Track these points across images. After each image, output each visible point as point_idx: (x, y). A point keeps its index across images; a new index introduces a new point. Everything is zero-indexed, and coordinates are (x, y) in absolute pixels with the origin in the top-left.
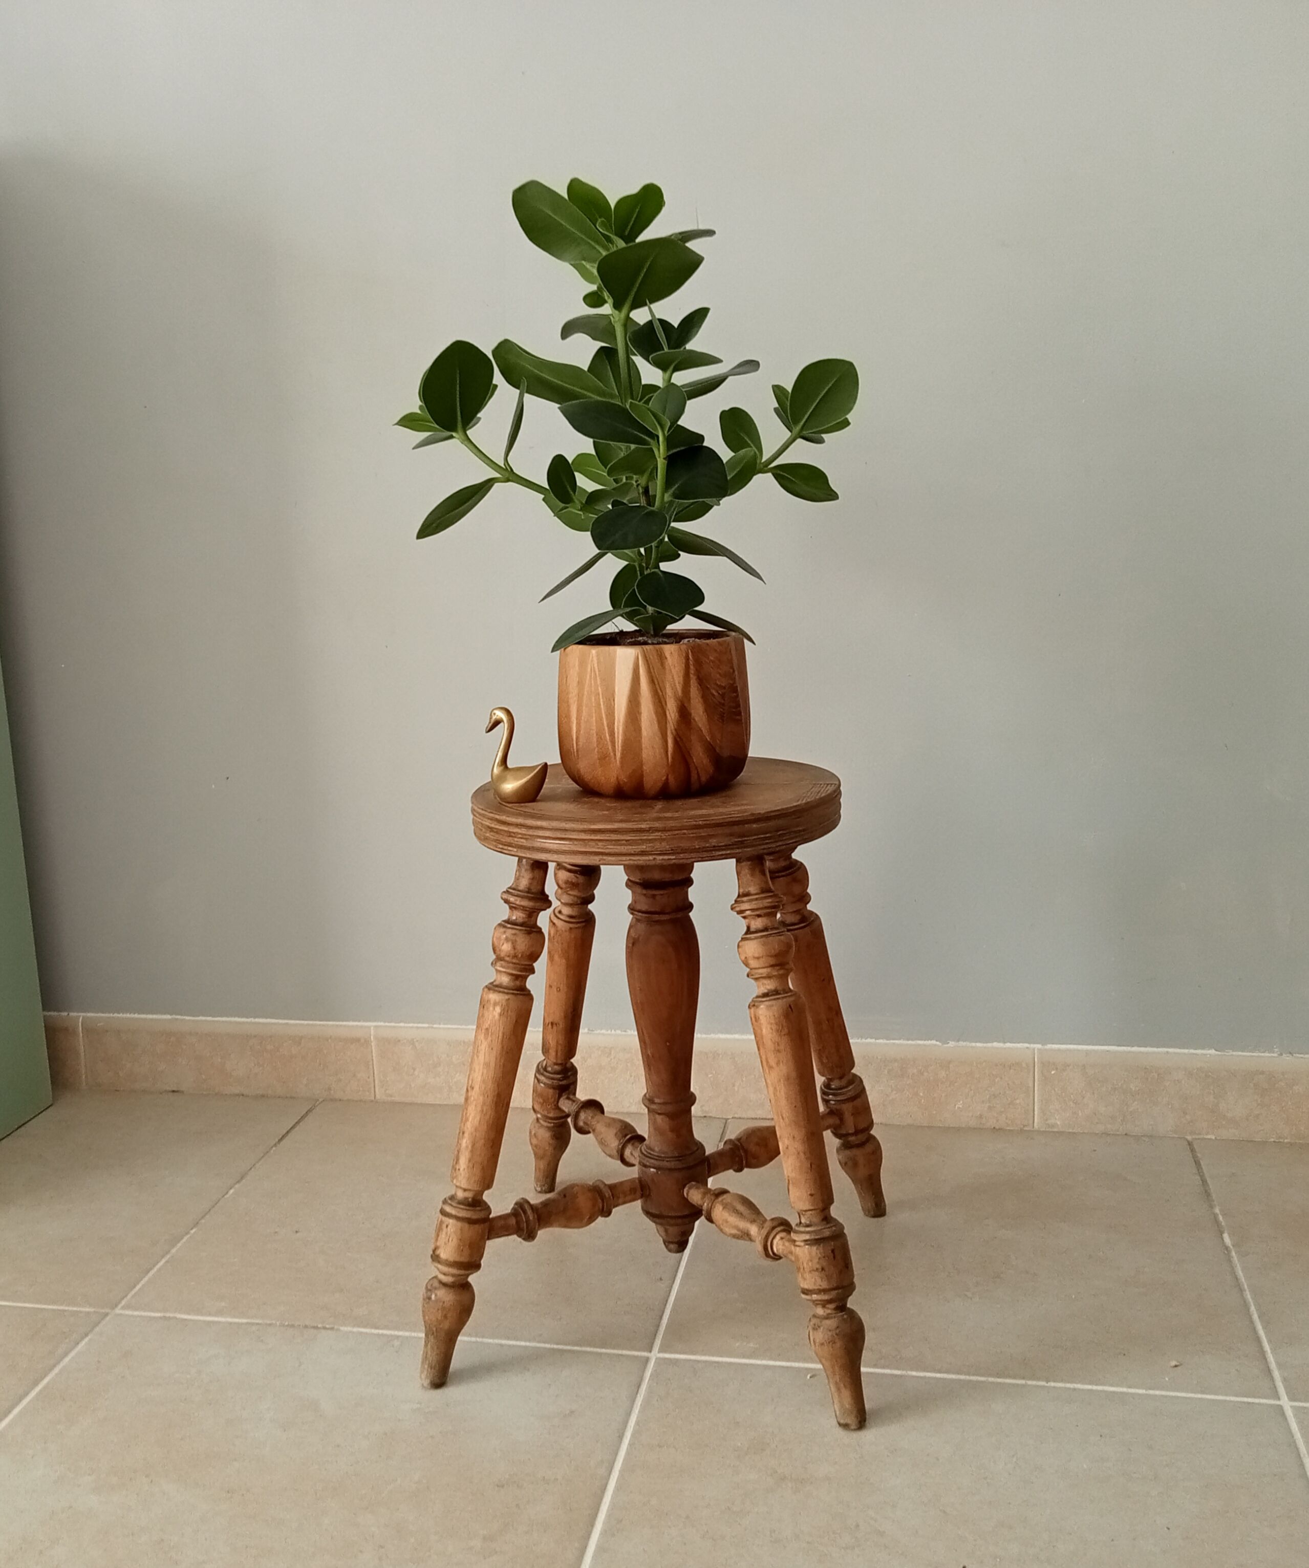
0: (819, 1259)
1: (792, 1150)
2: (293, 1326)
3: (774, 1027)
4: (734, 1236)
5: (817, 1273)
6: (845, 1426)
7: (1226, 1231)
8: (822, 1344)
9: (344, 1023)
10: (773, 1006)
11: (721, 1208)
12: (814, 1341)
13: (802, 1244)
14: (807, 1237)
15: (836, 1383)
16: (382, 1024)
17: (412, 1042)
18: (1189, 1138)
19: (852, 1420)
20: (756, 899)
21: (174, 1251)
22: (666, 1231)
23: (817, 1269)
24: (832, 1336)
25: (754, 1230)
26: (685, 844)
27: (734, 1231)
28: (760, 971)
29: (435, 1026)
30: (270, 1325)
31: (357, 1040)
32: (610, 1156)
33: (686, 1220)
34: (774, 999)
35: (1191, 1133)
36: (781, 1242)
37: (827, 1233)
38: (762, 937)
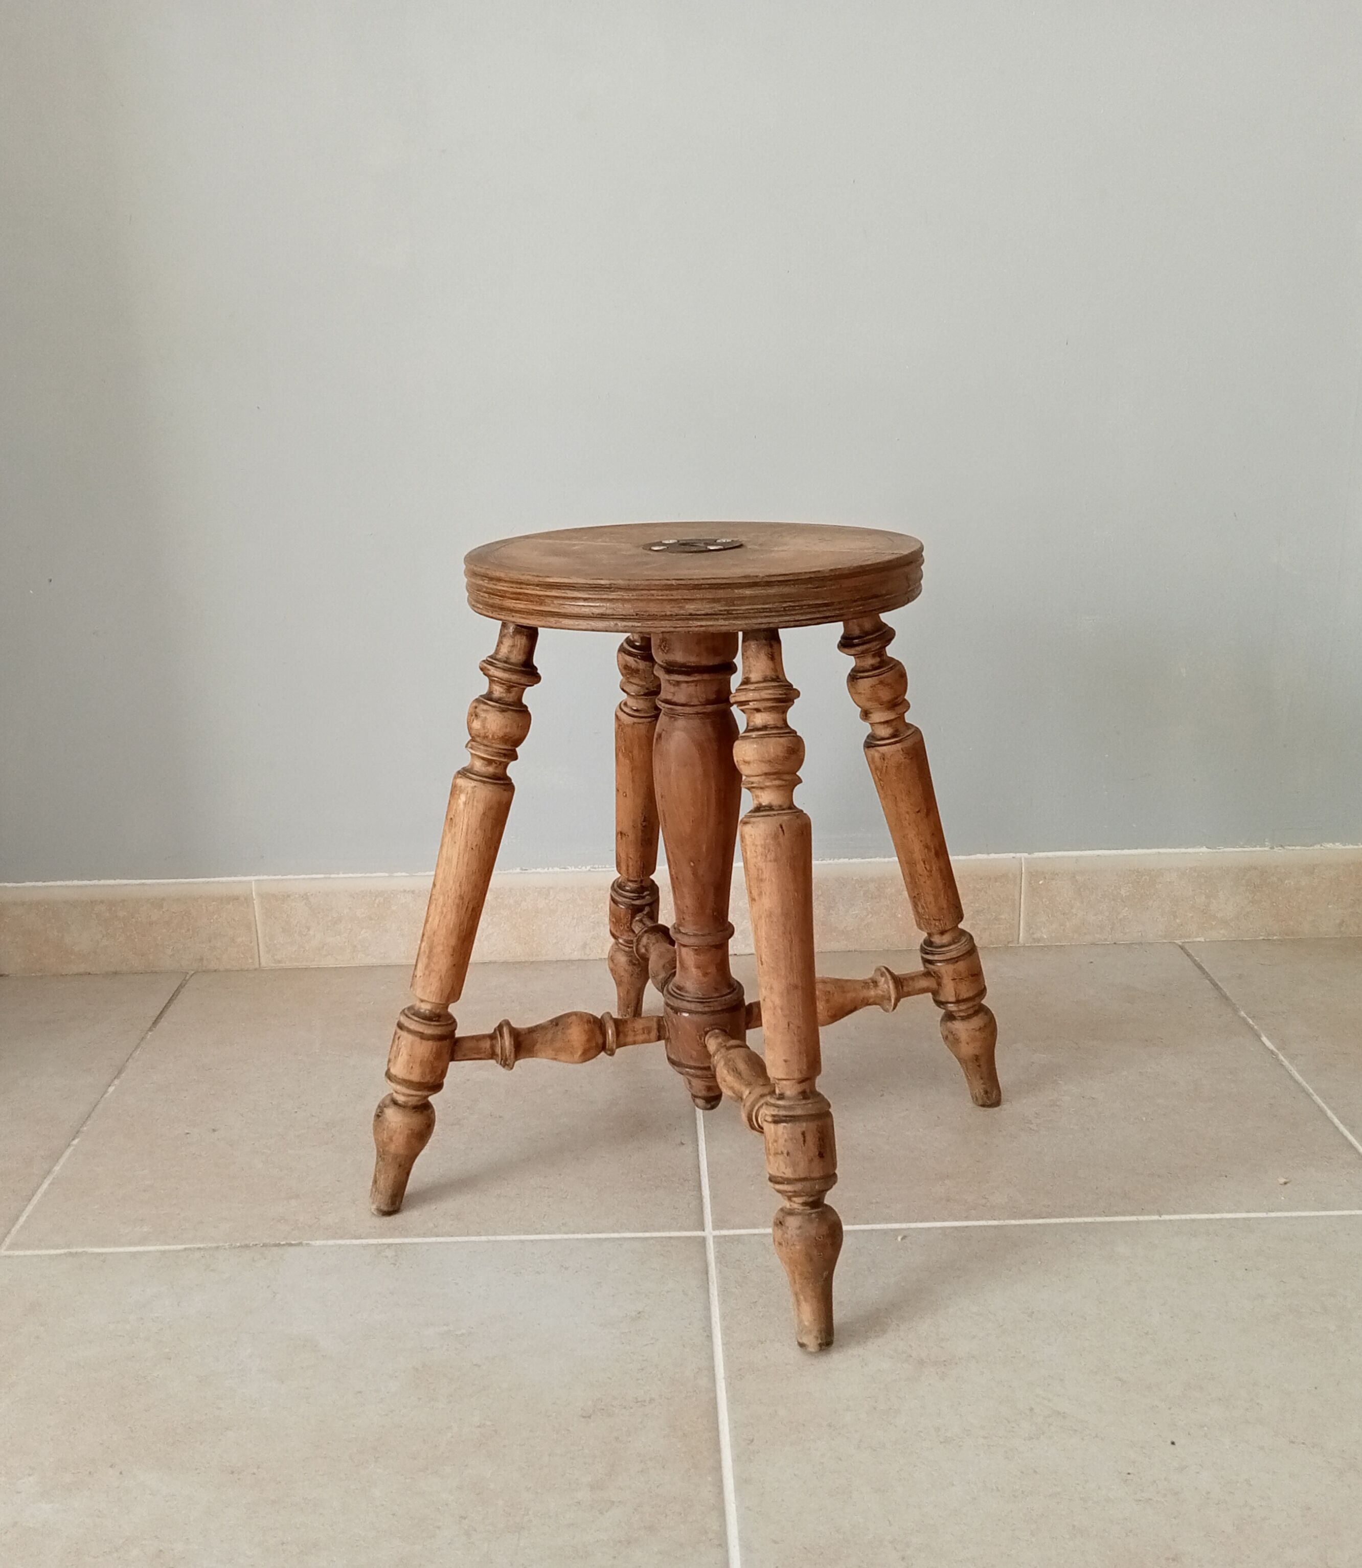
2: (247, 1246)
7: (1263, 1036)
9: (217, 879)
16: (265, 877)
17: (305, 897)
18: (1179, 942)
21: (57, 1168)
29: (332, 876)
30: (217, 1248)
31: (236, 898)
33: (704, 1073)
35: (1181, 937)
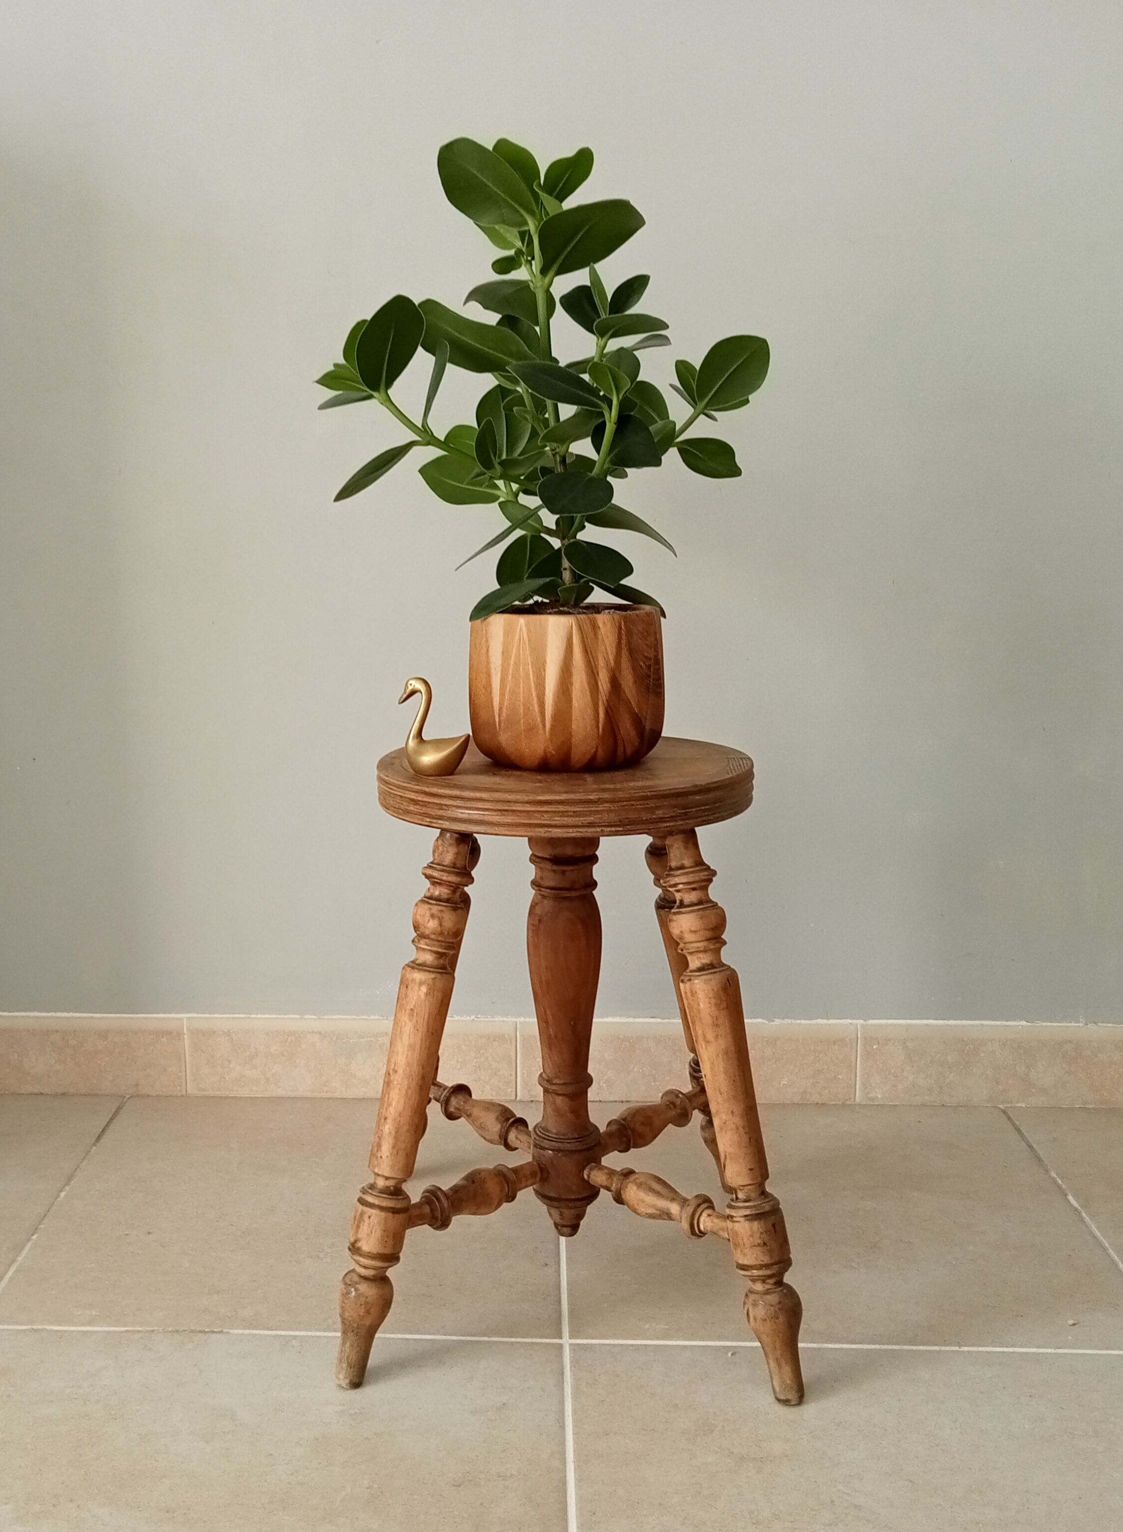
0: (761, 1233)
1: (730, 1125)
2: (177, 1331)
3: (713, 1001)
4: (651, 1216)
5: (759, 1248)
6: (786, 1402)
7: (1069, 1194)
8: (765, 1320)
9: (154, 1015)
10: (711, 980)
11: (635, 1188)
12: (755, 1319)
13: (742, 1219)
14: (748, 1212)
15: (777, 1359)
16: (195, 1015)
17: (228, 1034)
18: (1001, 1106)
19: (792, 1396)
20: (692, 872)
21: (20, 1259)
22: (561, 1214)
23: (759, 1245)
24: (775, 1311)
25: (674, 1208)
26: (632, 816)
27: (651, 1211)
28: (699, 945)
29: (252, 1016)
30: (153, 1331)
31: (169, 1033)
32: (491, 1141)
33: (578, 1204)
34: (711, 973)
35: (1004, 1102)
36: (708, 1219)
37: (767, 1208)
38: (698, 910)
